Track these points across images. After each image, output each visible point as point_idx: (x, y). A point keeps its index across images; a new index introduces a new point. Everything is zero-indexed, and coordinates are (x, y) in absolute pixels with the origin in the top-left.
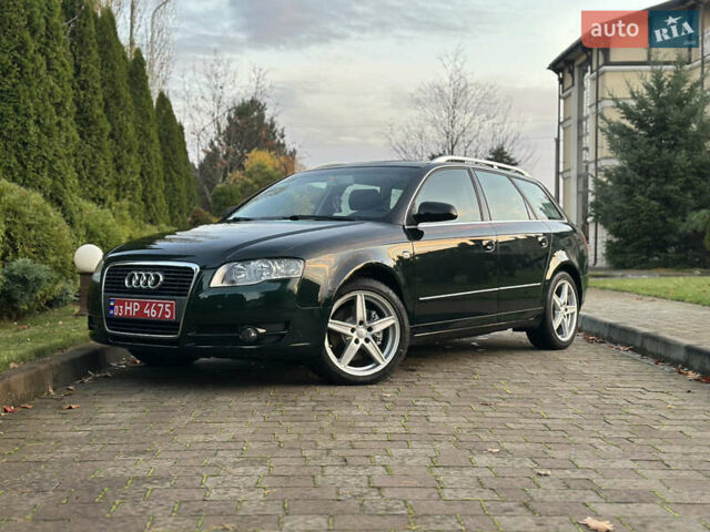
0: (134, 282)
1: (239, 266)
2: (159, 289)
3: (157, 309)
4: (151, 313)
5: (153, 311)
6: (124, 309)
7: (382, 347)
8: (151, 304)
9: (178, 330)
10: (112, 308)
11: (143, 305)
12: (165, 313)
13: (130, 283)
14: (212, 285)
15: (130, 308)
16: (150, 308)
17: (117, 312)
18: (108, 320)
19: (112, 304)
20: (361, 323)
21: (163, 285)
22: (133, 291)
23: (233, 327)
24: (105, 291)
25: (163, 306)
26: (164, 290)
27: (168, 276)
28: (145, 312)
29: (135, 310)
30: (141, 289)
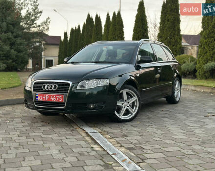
3: (56, 98)
4: (54, 99)
6: (42, 98)
7: (133, 108)
8: (53, 96)
10: (37, 97)
12: (59, 99)
13: (44, 88)
14: (77, 89)
15: (45, 97)
16: (53, 97)
17: (39, 99)
18: (35, 101)
20: (125, 101)
22: (45, 91)
23: (86, 104)
24: (34, 91)
25: (58, 97)
26: (59, 91)
27: (60, 86)
28: (51, 99)
29: (47, 98)
30: (49, 90)
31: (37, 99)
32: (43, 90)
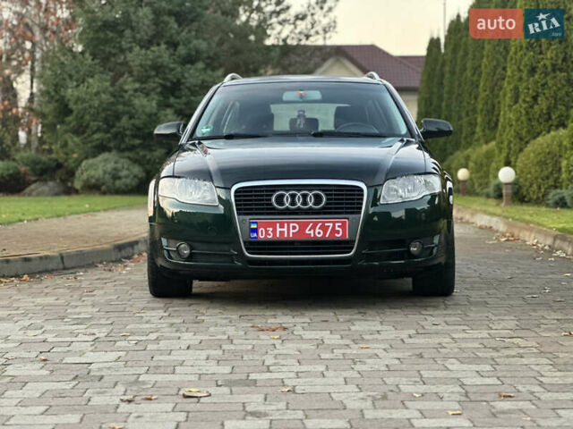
0: (286, 202)
2: (323, 208)
3: (324, 228)
4: (316, 233)
5: (317, 230)
6: (274, 231)
8: (315, 224)
9: (353, 248)
12: (334, 232)
13: (281, 203)
15: (285, 229)
16: (314, 228)
19: (254, 226)
21: (329, 203)
24: (240, 214)
25: (331, 225)
26: (331, 208)
27: (331, 195)
28: (307, 232)
29: (291, 231)
30: (299, 209)
31: (255, 235)
32: (274, 208)
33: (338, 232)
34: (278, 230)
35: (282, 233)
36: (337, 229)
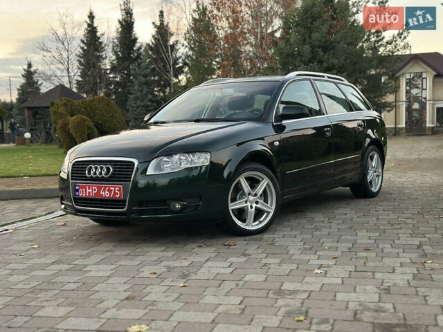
0: (92, 172)
1: (165, 159)
2: (111, 177)
3: (110, 191)
4: (105, 194)
5: (106, 192)
6: (86, 191)
8: (105, 188)
9: (125, 205)
10: (78, 190)
11: (99, 189)
12: (115, 193)
13: (89, 173)
14: (147, 174)
15: (91, 191)
16: (104, 190)
17: (81, 193)
18: (75, 199)
19: (77, 188)
21: (113, 174)
22: (92, 179)
23: (164, 202)
24: (72, 179)
25: (113, 189)
26: (115, 177)
27: (116, 168)
28: (101, 193)
29: (94, 192)
30: (97, 177)
31: (77, 194)
32: (86, 177)
33: (117, 194)
34: (88, 191)
35: (89, 192)
36: (117, 191)
